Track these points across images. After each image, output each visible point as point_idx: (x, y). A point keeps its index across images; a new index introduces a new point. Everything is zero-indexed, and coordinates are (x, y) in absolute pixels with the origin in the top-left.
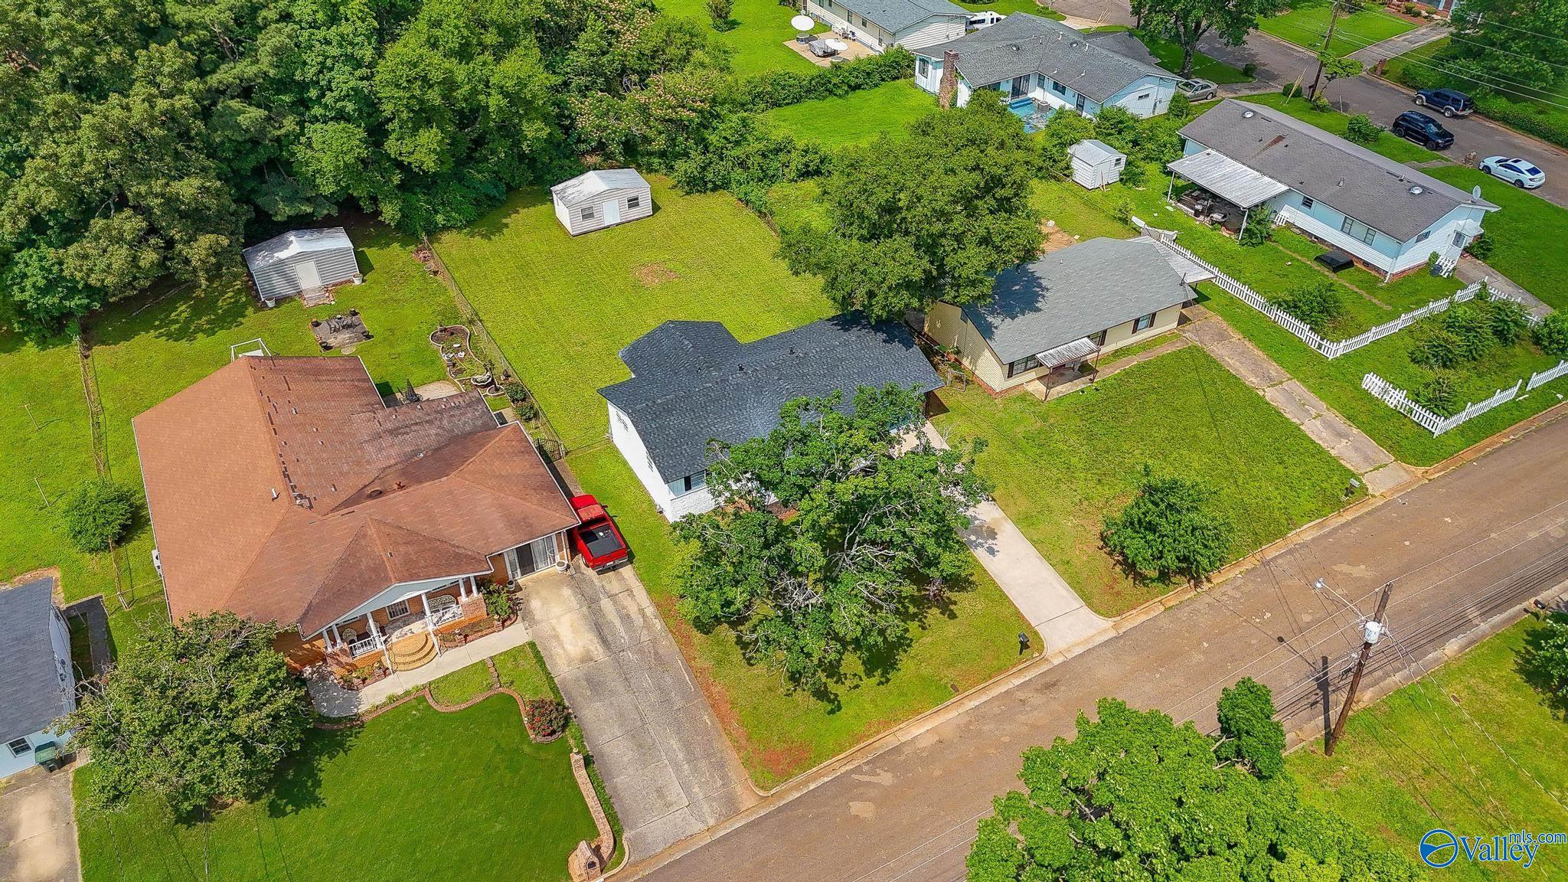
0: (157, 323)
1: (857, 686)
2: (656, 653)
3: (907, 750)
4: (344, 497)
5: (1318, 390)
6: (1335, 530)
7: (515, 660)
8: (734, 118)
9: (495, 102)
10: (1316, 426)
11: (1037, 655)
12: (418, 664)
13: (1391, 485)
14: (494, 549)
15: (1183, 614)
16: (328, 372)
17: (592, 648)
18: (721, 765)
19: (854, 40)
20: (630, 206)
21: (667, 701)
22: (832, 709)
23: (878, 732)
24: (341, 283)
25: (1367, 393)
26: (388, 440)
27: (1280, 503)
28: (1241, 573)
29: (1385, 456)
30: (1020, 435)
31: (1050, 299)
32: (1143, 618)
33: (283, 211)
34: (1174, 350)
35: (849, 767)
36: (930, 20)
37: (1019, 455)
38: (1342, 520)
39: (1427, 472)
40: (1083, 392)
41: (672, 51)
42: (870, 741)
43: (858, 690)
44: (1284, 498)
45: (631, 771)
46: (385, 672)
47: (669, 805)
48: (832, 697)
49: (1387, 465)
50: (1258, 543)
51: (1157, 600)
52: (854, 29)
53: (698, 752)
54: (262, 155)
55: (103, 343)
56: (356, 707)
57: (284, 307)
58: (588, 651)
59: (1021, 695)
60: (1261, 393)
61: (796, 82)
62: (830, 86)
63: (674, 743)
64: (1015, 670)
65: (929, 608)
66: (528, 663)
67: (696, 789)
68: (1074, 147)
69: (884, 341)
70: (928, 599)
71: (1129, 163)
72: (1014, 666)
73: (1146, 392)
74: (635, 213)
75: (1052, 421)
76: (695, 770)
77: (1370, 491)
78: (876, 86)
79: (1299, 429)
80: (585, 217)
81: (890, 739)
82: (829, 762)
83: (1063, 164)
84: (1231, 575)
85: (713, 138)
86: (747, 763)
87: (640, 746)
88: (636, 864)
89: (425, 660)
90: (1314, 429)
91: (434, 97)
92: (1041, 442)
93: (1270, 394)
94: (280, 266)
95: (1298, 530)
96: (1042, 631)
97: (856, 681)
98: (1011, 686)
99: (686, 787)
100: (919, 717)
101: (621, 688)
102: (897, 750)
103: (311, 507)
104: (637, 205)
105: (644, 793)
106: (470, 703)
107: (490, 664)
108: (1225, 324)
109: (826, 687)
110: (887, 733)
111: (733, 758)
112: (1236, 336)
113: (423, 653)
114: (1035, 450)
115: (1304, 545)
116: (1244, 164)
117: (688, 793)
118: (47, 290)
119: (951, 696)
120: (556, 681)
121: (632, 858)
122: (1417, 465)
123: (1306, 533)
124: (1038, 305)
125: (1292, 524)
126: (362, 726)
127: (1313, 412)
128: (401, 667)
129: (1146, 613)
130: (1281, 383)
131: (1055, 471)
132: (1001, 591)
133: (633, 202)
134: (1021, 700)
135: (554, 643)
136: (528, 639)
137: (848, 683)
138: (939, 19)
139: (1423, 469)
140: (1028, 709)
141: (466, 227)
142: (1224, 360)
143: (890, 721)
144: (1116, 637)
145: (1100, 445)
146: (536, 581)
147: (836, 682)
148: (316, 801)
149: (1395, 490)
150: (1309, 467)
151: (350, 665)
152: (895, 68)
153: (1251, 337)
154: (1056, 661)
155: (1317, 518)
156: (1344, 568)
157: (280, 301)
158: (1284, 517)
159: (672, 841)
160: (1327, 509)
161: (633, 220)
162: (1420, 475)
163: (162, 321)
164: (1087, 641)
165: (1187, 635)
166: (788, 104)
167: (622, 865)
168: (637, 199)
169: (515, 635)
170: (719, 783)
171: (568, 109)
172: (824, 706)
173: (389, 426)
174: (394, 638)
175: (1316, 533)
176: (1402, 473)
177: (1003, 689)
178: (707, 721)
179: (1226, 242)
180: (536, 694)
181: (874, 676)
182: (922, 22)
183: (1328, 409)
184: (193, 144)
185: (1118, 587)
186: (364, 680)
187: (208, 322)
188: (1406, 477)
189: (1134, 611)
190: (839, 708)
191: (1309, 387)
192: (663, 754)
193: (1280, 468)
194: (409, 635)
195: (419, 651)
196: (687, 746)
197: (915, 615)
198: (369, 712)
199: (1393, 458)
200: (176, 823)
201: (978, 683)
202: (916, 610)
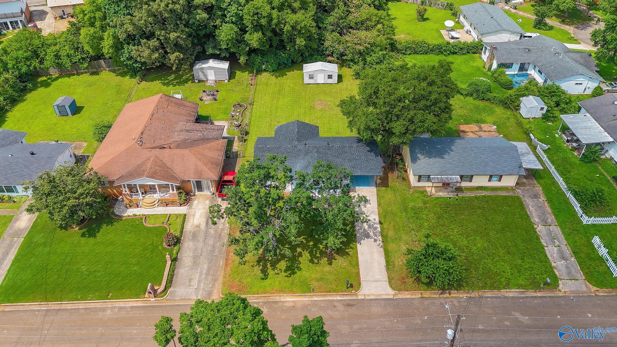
0: (163, 79)
1: (278, 274)
2: (221, 234)
3: (280, 304)
4: (154, 146)
5: (568, 236)
6: (527, 297)
7: (177, 218)
8: (380, 53)
9: (287, 28)
10: (553, 250)
11: (354, 292)
12: (148, 207)
13: (573, 289)
14: (185, 178)
15: (426, 303)
16: (185, 106)
17: (202, 224)
18: (215, 280)
19: (470, 35)
20: (328, 78)
21: (213, 251)
22: (264, 278)
23: (274, 293)
24: (222, 80)
25: (592, 245)
26: (184, 133)
27: (508, 276)
28: (466, 297)
29: (581, 275)
30: (410, 206)
31: (451, 155)
32: (409, 296)
33: (210, 51)
34: (506, 195)
35: (256, 301)
36: (501, 32)
37: (404, 214)
38: (535, 295)
39: (598, 291)
40: (450, 198)
41: (369, 23)
42: (269, 295)
43: (278, 275)
44: (512, 274)
45: (186, 269)
46: (138, 206)
47: (190, 286)
48: (267, 274)
49: (578, 280)
50: (484, 287)
51: (420, 292)
52: (471, 30)
53: (211, 272)
54: (208, 31)
55: (146, 81)
56: (124, 214)
57: (201, 84)
58: (200, 224)
59: (336, 304)
60: (535, 226)
61: (427, 46)
62: (442, 50)
63: (206, 266)
64: (341, 293)
65: (325, 257)
66: (180, 220)
67: (202, 285)
68: (524, 98)
69: (368, 151)
70: (327, 254)
71: (548, 111)
72: (342, 292)
73: (479, 208)
74: (330, 81)
75: (428, 205)
76: (206, 278)
77: (560, 288)
78: (463, 54)
79: (543, 248)
80: (310, 78)
81: (277, 298)
82: (251, 296)
83: (516, 104)
84: (461, 296)
85: (368, 59)
86: (224, 284)
87: (195, 262)
88: (167, 300)
89: (151, 207)
90: (551, 252)
91: (263, 22)
92: (417, 212)
93: (540, 229)
94: (202, 69)
95: (508, 290)
96: (363, 284)
97: (279, 272)
98: (335, 299)
99: (199, 282)
100: (293, 294)
101: (201, 241)
102: (277, 302)
103: (141, 145)
104: (331, 78)
105: (185, 278)
106: (154, 226)
107: (168, 216)
108: (541, 192)
109: (267, 270)
110: (277, 295)
111: (221, 279)
112: (543, 198)
113: (152, 205)
114: (412, 214)
115: (505, 297)
116: (599, 124)
117: (199, 285)
118: (128, 59)
119: (310, 292)
120: (184, 230)
121: (168, 297)
122: (594, 285)
123: (512, 293)
124: (445, 156)
125: (507, 286)
126: (121, 220)
127: (557, 243)
128: (144, 206)
129: (412, 295)
130: (550, 226)
131: (414, 225)
132: (358, 262)
133: (330, 77)
134: (334, 305)
135: (192, 217)
136: (185, 213)
137: (276, 271)
138: (507, 32)
139: (596, 289)
140: (334, 310)
141: (273, 72)
142: (528, 207)
143: (282, 291)
144: (391, 299)
145: (441, 222)
146: (201, 195)
147: (272, 269)
148: (95, 236)
149: (573, 292)
150: (535, 266)
151: (130, 200)
152: (475, 49)
153: (550, 201)
154: (359, 298)
155: (522, 289)
156: (518, 315)
157: (200, 81)
158: (506, 282)
159: (183, 298)
160: (530, 287)
161: (329, 84)
162: (592, 291)
163: (165, 78)
164: (378, 295)
165: (421, 310)
166: (421, 54)
167: (164, 298)
168: (332, 76)
169: (183, 210)
170: (211, 286)
171: (323, 37)
172: (262, 275)
173: (188, 128)
174: (147, 197)
175: (516, 295)
176: (584, 286)
177: (331, 298)
178: (221, 264)
179: (573, 157)
180: (175, 231)
181: (287, 273)
182: (496, 32)
183: (566, 245)
184: (182, 22)
185: (407, 280)
186: (130, 206)
187: (176, 82)
188: (584, 288)
189: (406, 292)
190: (267, 279)
191: (564, 233)
192: (200, 268)
193: (519, 262)
194: (152, 197)
195: (151, 203)
196: (209, 269)
197: (318, 257)
198: (126, 216)
199: (584, 278)
200: (58, 227)
201: (324, 292)
202: (319, 256)
